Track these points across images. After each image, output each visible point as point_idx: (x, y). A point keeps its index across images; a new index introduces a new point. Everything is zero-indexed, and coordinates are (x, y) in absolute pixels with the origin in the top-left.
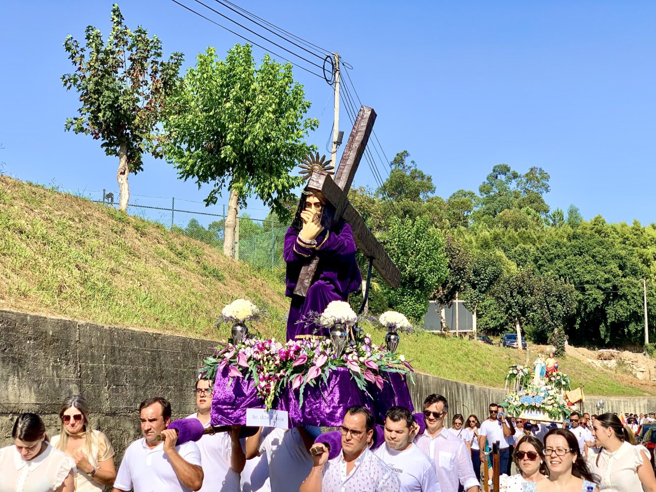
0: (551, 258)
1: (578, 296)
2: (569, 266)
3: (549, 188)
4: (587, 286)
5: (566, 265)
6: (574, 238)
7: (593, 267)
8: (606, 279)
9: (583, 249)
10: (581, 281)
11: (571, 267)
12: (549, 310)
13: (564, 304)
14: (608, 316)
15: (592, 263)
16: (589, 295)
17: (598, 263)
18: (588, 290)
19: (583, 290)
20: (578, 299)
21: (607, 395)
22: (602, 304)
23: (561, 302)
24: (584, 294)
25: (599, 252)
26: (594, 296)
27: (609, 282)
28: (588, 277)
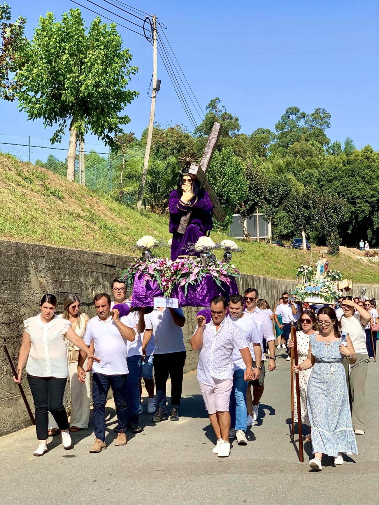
0: (330, 180)
1: (350, 209)
2: (344, 185)
3: (330, 125)
4: (357, 201)
5: (342, 185)
6: (347, 164)
7: (361, 186)
8: (372, 195)
9: (355, 172)
10: (353, 197)
11: (346, 186)
12: (327, 219)
13: (339, 215)
14: (374, 223)
15: (361, 182)
16: (359, 207)
17: (367, 182)
18: (358, 203)
19: (354, 204)
20: (351, 210)
21: (371, 283)
22: (369, 214)
23: (336, 213)
24: (354, 207)
25: (367, 174)
26: (363, 208)
27: (374, 197)
28: (358, 194)
